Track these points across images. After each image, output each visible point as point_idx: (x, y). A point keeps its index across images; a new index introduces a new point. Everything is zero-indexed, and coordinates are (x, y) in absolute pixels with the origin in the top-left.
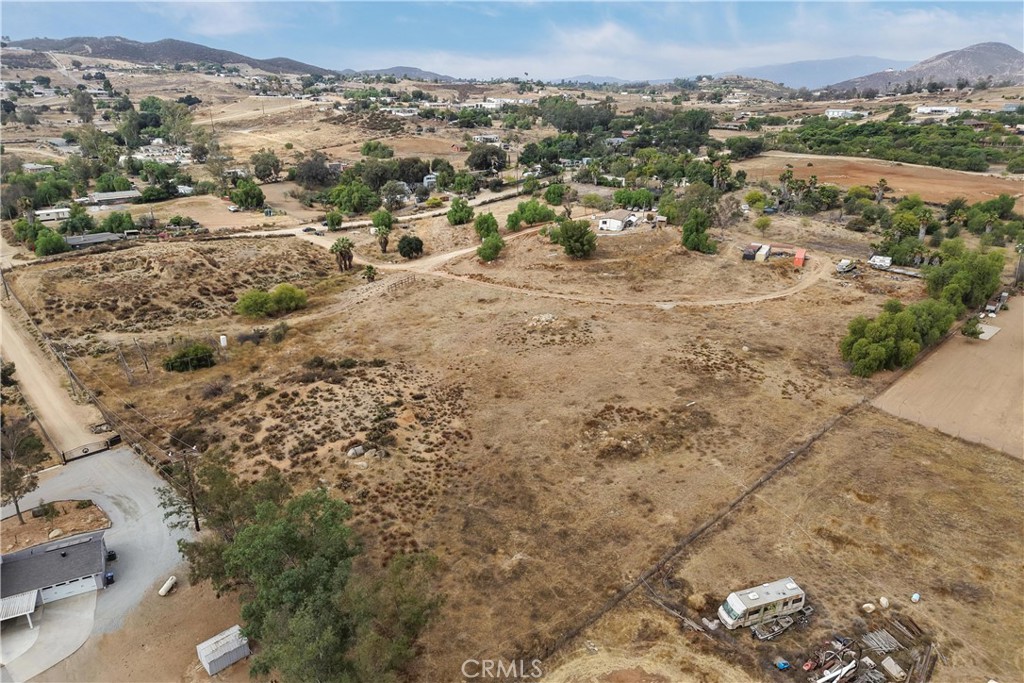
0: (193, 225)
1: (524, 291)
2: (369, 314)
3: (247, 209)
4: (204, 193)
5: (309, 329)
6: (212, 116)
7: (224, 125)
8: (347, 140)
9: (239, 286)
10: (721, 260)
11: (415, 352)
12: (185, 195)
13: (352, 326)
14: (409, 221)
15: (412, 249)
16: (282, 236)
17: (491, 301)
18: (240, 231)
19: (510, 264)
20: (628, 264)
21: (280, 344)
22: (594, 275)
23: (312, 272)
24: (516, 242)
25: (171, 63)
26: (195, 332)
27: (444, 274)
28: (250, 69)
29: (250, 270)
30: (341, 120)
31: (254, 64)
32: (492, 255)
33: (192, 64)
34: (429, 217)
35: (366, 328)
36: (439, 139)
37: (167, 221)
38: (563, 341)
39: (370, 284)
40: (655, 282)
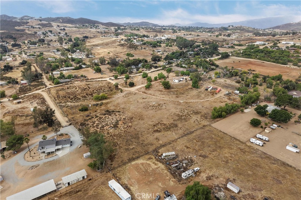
0: (85, 77)
1: (153, 96)
2: (119, 101)
3: (97, 72)
4: (88, 67)
5: (107, 103)
6: (91, 42)
7: (94, 45)
8: (123, 51)
9: (94, 93)
10: (199, 90)
11: (126, 109)
12: (84, 68)
13: (115, 103)
14: (133, 76)
15: (132, 85)
16: (104, 80)
17: (145, 99)
18: (95, 79)
19: (152, 90)
20: (177, 91)
21: (101, 107)
22: (169, 93)
23: (110, 90)
24: (155, 84)
25: (81, 24)
26: (85, 103)
27: (137, 91)
28: (102, 26)
29: (96, 90)
30: (122, 45)
31: (103, 24)
32: (148, 87)
33: (87, 24)
34: (138, 76)
35: (118, 104)
36: (146, 51)
37: (80, 76)
38: (156, 108)
39: (121, 93)
40: (182, 95)
